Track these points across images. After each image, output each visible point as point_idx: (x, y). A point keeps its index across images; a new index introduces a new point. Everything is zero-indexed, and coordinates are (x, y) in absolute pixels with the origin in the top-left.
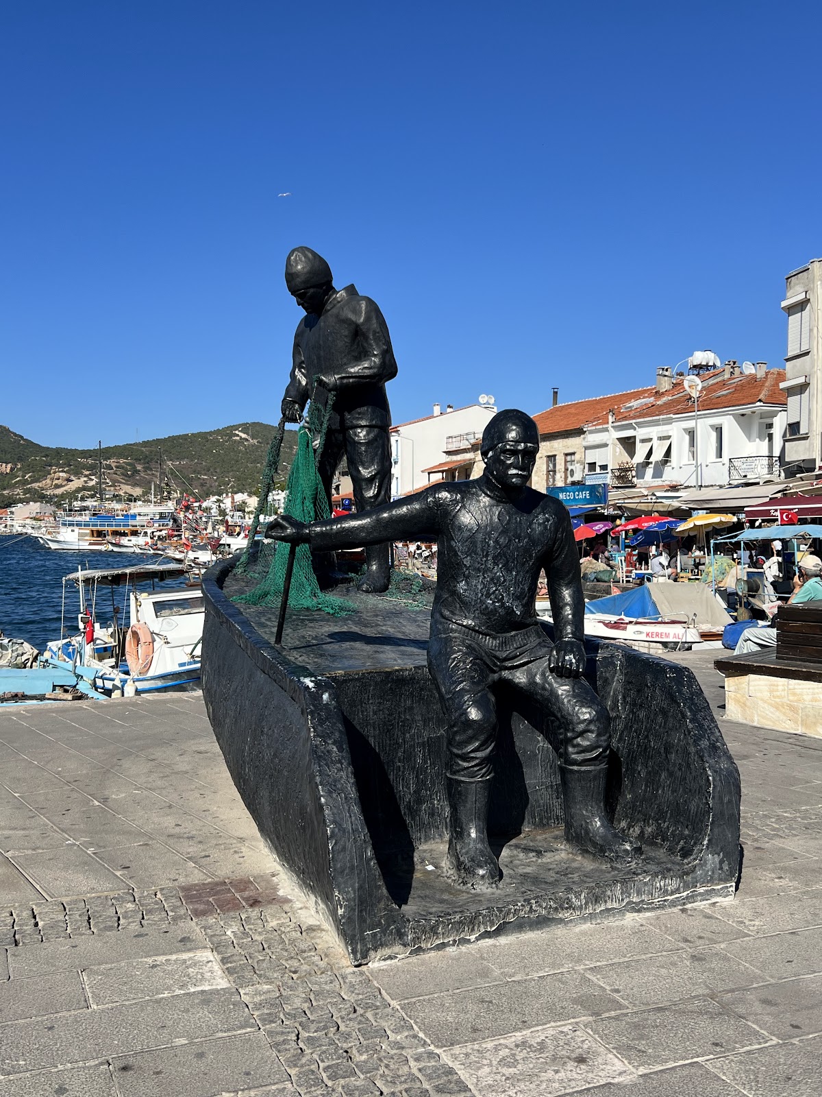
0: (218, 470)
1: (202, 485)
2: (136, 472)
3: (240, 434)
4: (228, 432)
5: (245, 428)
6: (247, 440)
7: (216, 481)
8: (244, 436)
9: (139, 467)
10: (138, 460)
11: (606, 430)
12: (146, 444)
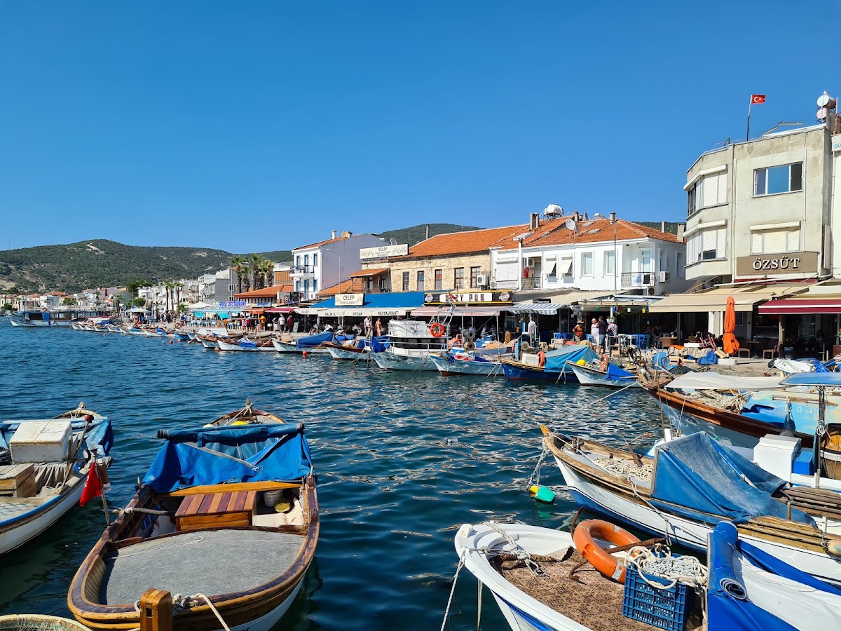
0: (75, 271)
1: (63, 281)
2: (9, 271)
3: (92, 247)
4: (82, 246)
5: (95, 243)
6: (97, 251)
7: (73, 278)
8: (94, 248)
9: (12, 267)
10: (11, 263)
11: (517, 251)
12: (17, 251)
